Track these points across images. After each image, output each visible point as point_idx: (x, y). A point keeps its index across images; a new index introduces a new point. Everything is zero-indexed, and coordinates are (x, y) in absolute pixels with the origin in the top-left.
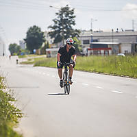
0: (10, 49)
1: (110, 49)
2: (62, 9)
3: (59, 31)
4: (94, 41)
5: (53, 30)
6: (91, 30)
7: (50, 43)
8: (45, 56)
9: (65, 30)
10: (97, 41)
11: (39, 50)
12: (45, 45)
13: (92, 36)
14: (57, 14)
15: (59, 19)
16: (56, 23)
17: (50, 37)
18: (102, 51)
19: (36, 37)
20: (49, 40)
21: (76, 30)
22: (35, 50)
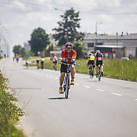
0: (14, 51)
1: (114, 52)
2: (67, 12)
3: (64, 34)
4: (98, 44)
5: (58, 33)
6: (96, 33)
7: (54, 45)
8: (49, 58)
9: (69, 33)
10: (101, 44)
11: (44, 52)
12: (50, 48)
13: (96, 40)
14: (62, 16)
15: (64, 22)
16: (61, 25)
17: (54, 40)
18: (107, 55)
19: (40, 39)
20: (54, 42)
21: (81, 33)
22: (39, 53)
